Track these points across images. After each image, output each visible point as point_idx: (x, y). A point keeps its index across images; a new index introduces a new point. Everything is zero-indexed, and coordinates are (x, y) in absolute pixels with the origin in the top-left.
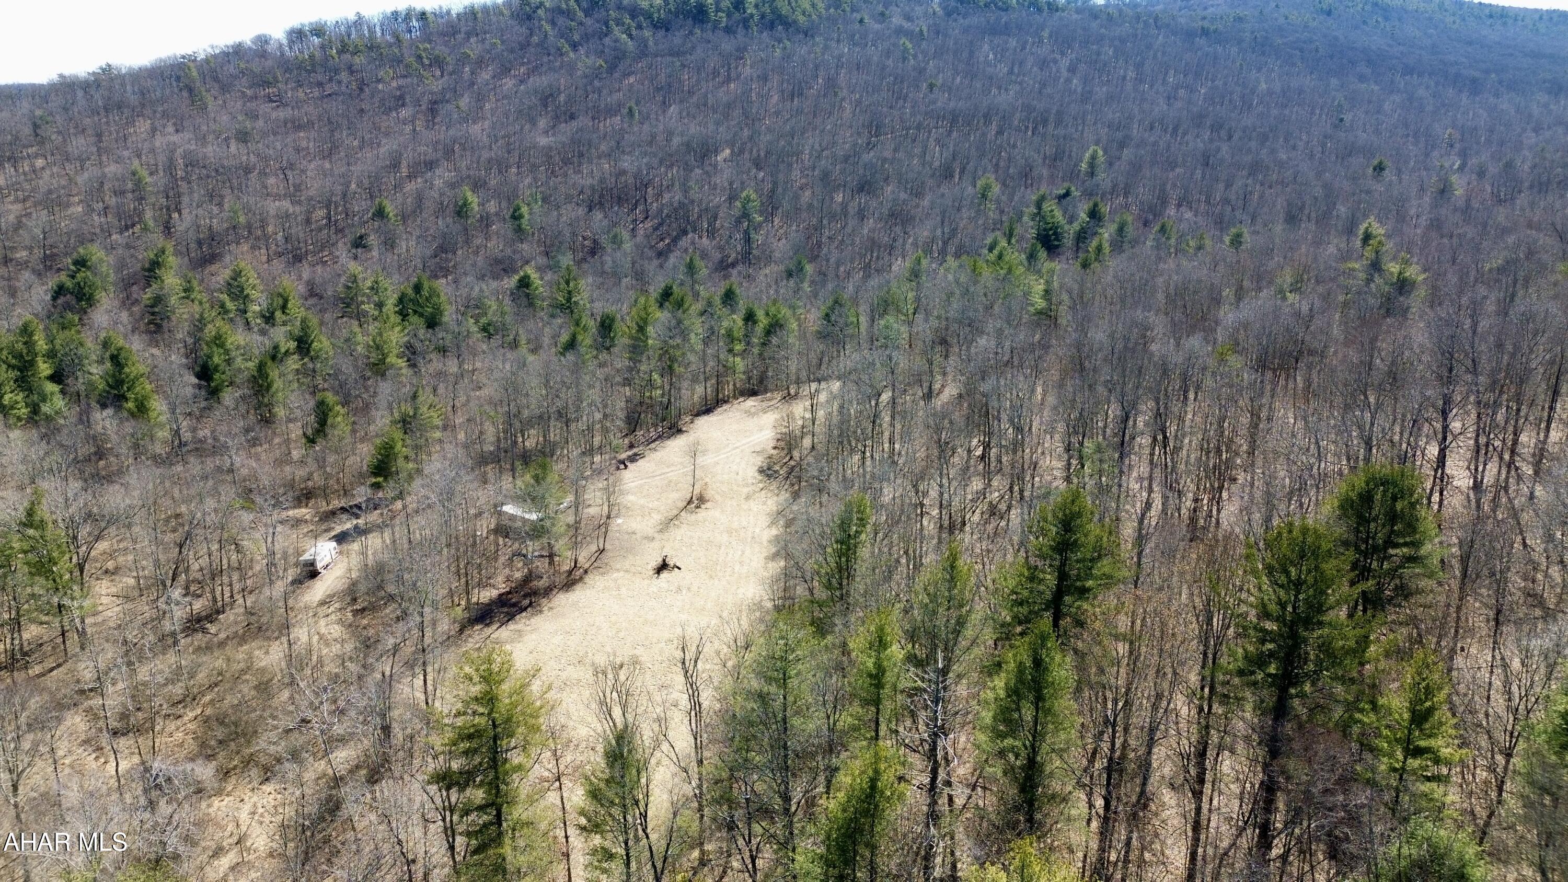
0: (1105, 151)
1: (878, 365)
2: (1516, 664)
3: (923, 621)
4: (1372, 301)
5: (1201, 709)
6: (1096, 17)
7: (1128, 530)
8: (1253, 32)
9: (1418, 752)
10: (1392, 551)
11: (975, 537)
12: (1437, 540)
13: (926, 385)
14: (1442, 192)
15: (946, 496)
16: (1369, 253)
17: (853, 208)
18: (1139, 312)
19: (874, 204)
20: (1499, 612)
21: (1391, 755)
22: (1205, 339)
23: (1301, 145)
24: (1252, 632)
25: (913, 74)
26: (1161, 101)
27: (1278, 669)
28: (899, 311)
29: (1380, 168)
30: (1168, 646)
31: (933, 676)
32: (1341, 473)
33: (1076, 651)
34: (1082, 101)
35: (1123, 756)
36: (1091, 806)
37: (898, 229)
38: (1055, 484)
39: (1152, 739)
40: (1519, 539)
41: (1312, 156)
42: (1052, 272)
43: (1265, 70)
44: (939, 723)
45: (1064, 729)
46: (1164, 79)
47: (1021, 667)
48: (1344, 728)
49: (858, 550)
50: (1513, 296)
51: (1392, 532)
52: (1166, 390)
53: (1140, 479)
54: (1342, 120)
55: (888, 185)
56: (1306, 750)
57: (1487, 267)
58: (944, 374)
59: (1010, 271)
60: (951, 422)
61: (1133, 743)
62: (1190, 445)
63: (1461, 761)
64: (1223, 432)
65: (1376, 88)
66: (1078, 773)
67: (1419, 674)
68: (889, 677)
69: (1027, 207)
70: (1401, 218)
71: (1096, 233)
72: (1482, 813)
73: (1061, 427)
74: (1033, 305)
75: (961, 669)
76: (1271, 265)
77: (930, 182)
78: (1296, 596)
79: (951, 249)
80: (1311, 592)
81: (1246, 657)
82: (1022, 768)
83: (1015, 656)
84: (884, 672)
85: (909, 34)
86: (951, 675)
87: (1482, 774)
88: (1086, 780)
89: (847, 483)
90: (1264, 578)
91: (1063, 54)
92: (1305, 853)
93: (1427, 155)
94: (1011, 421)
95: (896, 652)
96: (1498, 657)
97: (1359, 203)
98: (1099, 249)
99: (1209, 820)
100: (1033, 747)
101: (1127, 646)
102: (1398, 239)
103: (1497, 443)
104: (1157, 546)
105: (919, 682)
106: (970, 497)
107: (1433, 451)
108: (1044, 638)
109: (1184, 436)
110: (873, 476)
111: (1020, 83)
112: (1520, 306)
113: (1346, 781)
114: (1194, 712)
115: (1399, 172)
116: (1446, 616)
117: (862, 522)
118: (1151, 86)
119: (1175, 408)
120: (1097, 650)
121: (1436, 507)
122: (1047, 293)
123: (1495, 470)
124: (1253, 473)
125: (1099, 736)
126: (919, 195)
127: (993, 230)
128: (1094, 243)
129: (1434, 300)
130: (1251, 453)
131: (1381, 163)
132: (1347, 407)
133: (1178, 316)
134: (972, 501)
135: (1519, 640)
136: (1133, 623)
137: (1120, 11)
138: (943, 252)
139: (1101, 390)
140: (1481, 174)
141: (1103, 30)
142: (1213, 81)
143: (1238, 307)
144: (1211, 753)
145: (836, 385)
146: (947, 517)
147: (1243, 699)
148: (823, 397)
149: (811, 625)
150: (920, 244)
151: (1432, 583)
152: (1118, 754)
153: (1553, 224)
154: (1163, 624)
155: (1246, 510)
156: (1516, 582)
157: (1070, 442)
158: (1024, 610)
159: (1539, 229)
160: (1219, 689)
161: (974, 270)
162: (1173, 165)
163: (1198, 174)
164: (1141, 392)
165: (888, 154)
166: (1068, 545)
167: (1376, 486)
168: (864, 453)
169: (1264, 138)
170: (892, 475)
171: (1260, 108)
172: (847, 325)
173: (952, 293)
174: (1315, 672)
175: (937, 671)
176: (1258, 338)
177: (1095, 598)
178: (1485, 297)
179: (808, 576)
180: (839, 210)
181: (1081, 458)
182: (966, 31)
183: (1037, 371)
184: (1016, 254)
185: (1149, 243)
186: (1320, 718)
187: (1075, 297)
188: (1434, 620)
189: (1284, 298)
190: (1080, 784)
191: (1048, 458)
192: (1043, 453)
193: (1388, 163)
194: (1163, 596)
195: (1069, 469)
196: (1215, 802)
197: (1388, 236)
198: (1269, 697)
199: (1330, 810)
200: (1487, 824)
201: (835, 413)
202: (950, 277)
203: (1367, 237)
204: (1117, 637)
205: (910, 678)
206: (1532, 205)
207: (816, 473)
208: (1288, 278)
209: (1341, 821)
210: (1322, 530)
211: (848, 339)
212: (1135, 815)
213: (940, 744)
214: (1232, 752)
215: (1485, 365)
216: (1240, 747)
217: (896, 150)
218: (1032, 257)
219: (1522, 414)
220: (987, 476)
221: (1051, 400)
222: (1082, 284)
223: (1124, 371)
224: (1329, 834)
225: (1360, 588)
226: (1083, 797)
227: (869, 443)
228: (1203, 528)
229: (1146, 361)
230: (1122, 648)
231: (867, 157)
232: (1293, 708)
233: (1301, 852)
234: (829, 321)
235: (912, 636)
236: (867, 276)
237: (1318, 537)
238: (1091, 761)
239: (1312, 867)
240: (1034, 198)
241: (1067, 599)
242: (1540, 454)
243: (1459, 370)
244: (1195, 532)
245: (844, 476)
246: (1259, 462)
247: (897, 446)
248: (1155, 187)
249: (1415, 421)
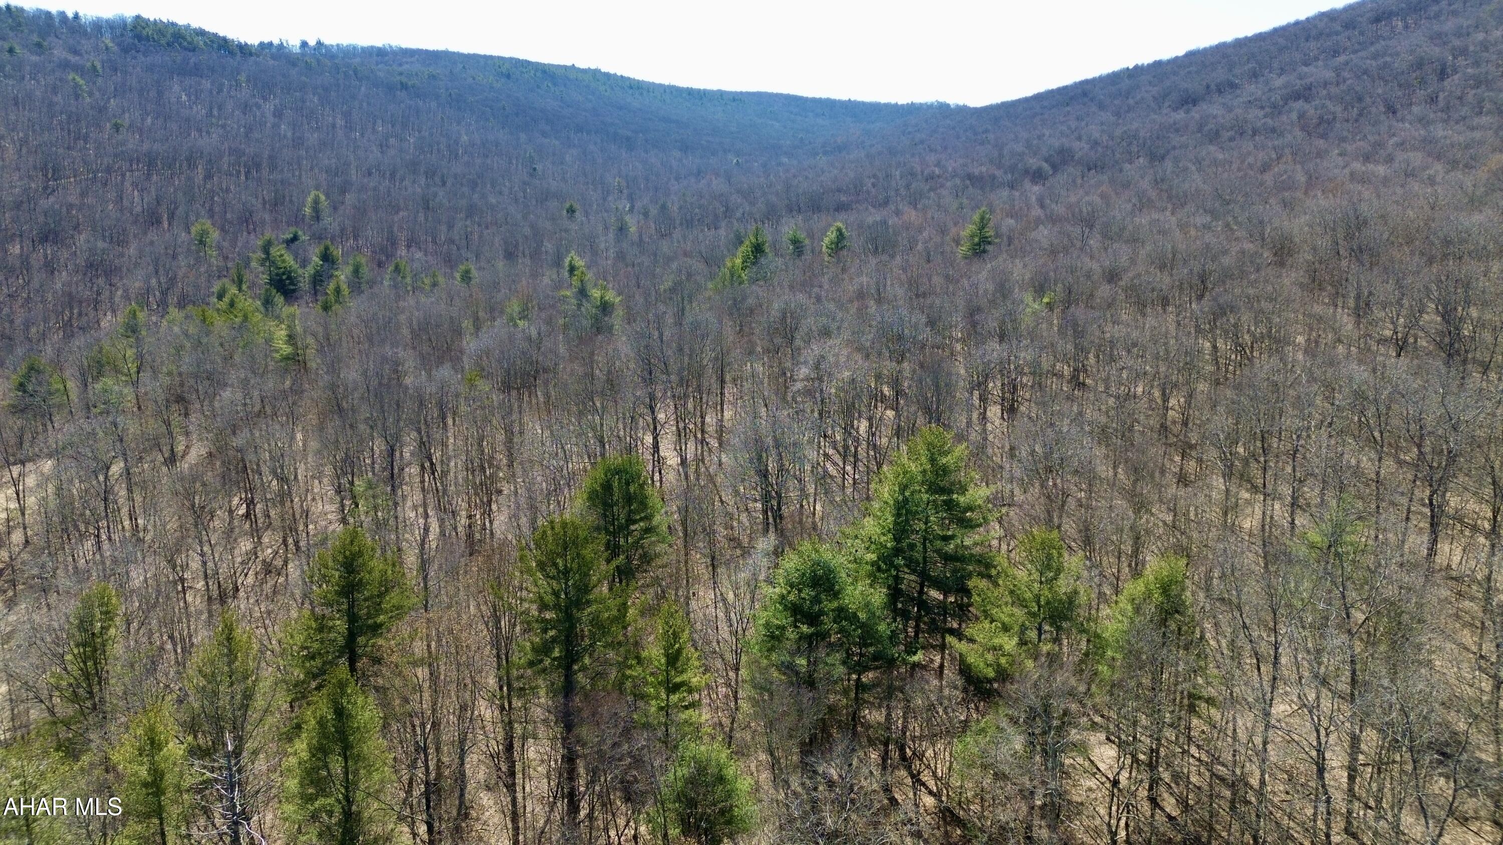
0: (327, 196)
1: (101, 434)
2: (731, 596)
3: (202, 706)
4: (584, 322)
5: (502, 708)
6: (294, 64)
7: (411, 559)
8: (447, 89)
9: (675, 688)
10: (632, 527)
11: (251, 601)
12: (663, 511)
13: (166, 449)
14: (621, 229)
15: (210, 564)
16: (575, 281)
17: (37, 260)
18: (387, 348)
19: (64, 254)
20: (713, 558)
21: (657, 698)
22: (453, 368)
23: (506, 191)
24: (536, 625)
25: (91, 112)
26: (374, 148)
27: (561, 651)
28: (117, 371)
29: (571, 211)
30: (464, 658)
31: (223, 762)
32: (585, 471)
33: (377, 689)
34: (294, 147)
35: (439, 775)
36: (415, 835)
37: (101, 281)
38: (331, 528)
39: (462, 750)
40: (717, 498)
41: (516, 201)
42: (293, 316)
43: (463, 123)
44: (238, 809)
45: (377, 770)
46: (373, 129)
47: (321, 723)
48: (619, 686)
49: (108, 648)
50: (683, 310)
51: (630, 511)
52: (425, 420)
53: (415, 508)
54: (535, 169)
55: (80, 233)
56: (593, 715)
57: (662, 287)
58: (187, 434)
59: (246, 317)
60: (204, 485)
61: (446, 759)
62: (456, 466)
63: (708, 686)
64: (483, 451)
65: (557, 143)
66: (396, 808)
67: (667, 623)
68: (170, 779)
69: (254, 252)
70: (595, 252)
71: (331, 276)
72: (726, 722)
73: (328, 470)
74: (277, 351)
75: (255, 745)
76: (499, 297)
77: (133, 230)
78: (566, 584)
79: (172, 299)
80: (577, 577)
81: (533, 649)
82: (339, 824)
83: (314, 712)
84: (162, 775)
85: (78, 69)
86: (245, 754)
87: (722, 690)
88: (407, 812)
89: (81, 575)
90: (539, 575)
91: (265, 99)
92: (607, 804)
93: (604, 199)
94: (274, 472)
95: (175, 749)
96: (718, 594)
97: (561, 240)
98: (338, 291)
99: (525, 807)
100: (347, 798)
101: (426, 670)
102: (595, 269)
103: (691, 426)
104: (440, 567)
105: (208, 774)
106: (239, 559)
107: (649, 439)
108: (342, 685)
109: (449, 459)
110: (115, 561)
111: (223, 126)
112: (689, 318)
113: (627, 732)
114: (497, 713)
115: (587, 215)
116: (678, 569)
117: (108, 615)
118: (362, 135)
119: (437, 435)
120: (398, 682)
121: (658, 484)
122: (291, 338)
123: (693, 448)
124: (515, 483)
125: (413, 765)
126: (122, 242)
127: (219, 277)
128: (332, 286)
129: (630, 319)
130: (510, 465)
131: (571, 206)
132: (581, 414)
133: (426, 349)
134: (242, 563)
135: (729, 577)
136: (429, 646)
137: (318, 61)
138: (163, 304)
139: (362, 427)
140: (646, 214)
141: (304, 78)
142: (420, 132)
143: (477, 336)
144: (517, 745)
145: (48, 465)
146: (216, 587)
147: (537, 687)
148: (31, 481)
149: (57, 750)
150: (133, 296)
151: (665, 546)
152: (433, 775)
153: (700, 253)
154: (457, 639)
155: (514, 517)
156: (722, 532)
157: (340, 484)
158: (318, 662)
159: (691, 257)
160: (516, 685)
161: (204, 321)
162: (398, 210)
163: (421, 217)
164: (402, 424)
165: (73, 199)
166: (353, 586)
167: (613, 475)
168: (98, 536)
169: (474, 185)
170: (139, 554)
171: (466, 158)
172: (51, 394)
173: (182, 347)
174: (591, 645)
175: (228, 756)
176: (499, 361)
177: (389, 631)
178: (665, 313)
179: (44, 694)
180: (18, 264)
181: (354, 497)
182: (150, 69)
183: (293, 417)
184: (250, 300)
185: (386, 283)
186: (601, 684)
187: (321, 339)
188: (671, 577)
189: (516, 325)
190: (401, 819)
191: (320, 504)
192: (314, 499)
193: (577, 206)
194: (452, 613)
195: (343, 511)
196: (527, 789)
197: (588, 267)
198: (558, 678)
199: (620, 760)
200: (732, 730)
201: (51, 497)
202: (176, 329)
203: (572, 269)
204: (415, 664)
205: (198, 771)
206: (684, 237)
207: (35, 571)
208: (515, 307)
209: (630, 767)
210: (578, 521)
211: (54, 411)
212: (458, 829)
213: (242, 831)
214: (535, 737)
215: (674, 367)
216: (542, 732)
217: (83, 194)
218: (268, 302)
219: (704, 400)
220: (256, 533)
221: (314, 445)
222: (326, 327)
223: (382, 407)
224: (622, 782)
225: (614, 563)
226: (406, 829)
227: (103, 523)
228: (480, 541)
229: (402, 395)
230: (422, 673)
231: (45, 203)
232: (578, 682)
233: (604, 805)
234: (25, 391)
235: (192, 727)
236: (69, 336)
237: (576, 529)
238: (409, 792)
239: (613, 815)
240: (260, 243)
241: (361, 640)
242: (721, 429)
243: (657, 373)
244: (472, 546)
245: (76, 568)
246: (519, 471)
247: (140, 521)
248: (383, 230)
249: (632, 418)
